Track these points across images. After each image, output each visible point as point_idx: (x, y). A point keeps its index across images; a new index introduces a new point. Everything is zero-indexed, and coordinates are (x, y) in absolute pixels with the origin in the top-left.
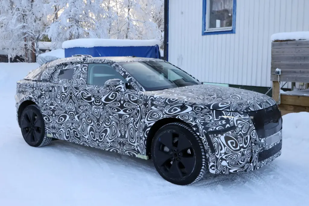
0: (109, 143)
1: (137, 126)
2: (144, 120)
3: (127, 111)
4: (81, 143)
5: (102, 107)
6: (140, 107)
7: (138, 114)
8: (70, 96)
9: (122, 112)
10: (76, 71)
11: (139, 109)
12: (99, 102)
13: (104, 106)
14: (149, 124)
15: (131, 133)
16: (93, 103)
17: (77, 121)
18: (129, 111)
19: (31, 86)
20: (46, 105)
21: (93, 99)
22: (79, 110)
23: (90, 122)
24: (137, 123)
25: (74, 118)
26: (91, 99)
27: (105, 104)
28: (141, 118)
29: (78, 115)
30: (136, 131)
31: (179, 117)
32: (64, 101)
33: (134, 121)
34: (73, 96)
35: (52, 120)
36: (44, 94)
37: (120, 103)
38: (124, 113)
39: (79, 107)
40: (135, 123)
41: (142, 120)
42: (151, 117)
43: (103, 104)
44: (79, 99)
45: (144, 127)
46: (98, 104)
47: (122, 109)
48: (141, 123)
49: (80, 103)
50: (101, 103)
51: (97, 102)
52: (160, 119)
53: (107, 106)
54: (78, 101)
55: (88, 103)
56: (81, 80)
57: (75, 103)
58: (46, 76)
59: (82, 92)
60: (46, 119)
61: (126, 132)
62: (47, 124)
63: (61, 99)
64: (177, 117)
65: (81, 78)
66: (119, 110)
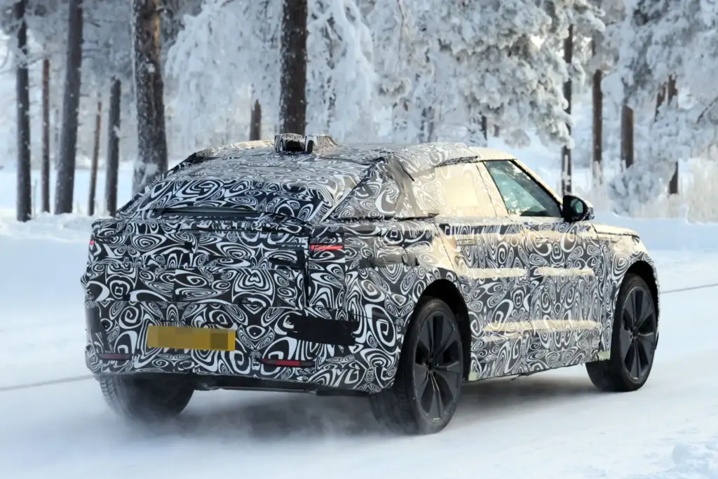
1: (602, 292)
2: (610, 276)
4: (532, 366)
5: (563, 264)
6: (603, 251)
7: (603, 265)
8: (513, 248)
9: (587, 268)
11: (602, 254)
12: (558, 252)
13: (566, 260)
14: (618, 281)
15: (595, 310)
16: (551, 258)
17: (526, 311)
18: (593, 262)
21: (550, 248)
22: (531, 282)
23: (547, 305)
24: (602, 285)
25: (523, 306)
26: (547, 249)
27: (566, 256)
28: (607, 273)
29: (529, 295)
30: (601, 302)
31: (645, 258)
32: (505, 265)
33: (599, 282)
34: (519, 246)
35: (482, 327)
37: (583, 247)
39: (532, 274)
40: (600, 286)
41: (608, 278)
42: (618, 266)
43: (564, 256)
44: (530, 253)
45: (611, 290)
46: (557, 257)
47: (586, 261)
48: (608, 284)
49: (533, 261)
50: (561, 254)
51: (556, 252)
52: (629, 266)
53: (569, 258)
54: (529, 258)
55: (544, 260)
57: (524, 265)
60: (474, 326)
61: (589, 309)
62: (474, 341)
63: (499, 261)
64: (642, 259)
66: (583, 265)
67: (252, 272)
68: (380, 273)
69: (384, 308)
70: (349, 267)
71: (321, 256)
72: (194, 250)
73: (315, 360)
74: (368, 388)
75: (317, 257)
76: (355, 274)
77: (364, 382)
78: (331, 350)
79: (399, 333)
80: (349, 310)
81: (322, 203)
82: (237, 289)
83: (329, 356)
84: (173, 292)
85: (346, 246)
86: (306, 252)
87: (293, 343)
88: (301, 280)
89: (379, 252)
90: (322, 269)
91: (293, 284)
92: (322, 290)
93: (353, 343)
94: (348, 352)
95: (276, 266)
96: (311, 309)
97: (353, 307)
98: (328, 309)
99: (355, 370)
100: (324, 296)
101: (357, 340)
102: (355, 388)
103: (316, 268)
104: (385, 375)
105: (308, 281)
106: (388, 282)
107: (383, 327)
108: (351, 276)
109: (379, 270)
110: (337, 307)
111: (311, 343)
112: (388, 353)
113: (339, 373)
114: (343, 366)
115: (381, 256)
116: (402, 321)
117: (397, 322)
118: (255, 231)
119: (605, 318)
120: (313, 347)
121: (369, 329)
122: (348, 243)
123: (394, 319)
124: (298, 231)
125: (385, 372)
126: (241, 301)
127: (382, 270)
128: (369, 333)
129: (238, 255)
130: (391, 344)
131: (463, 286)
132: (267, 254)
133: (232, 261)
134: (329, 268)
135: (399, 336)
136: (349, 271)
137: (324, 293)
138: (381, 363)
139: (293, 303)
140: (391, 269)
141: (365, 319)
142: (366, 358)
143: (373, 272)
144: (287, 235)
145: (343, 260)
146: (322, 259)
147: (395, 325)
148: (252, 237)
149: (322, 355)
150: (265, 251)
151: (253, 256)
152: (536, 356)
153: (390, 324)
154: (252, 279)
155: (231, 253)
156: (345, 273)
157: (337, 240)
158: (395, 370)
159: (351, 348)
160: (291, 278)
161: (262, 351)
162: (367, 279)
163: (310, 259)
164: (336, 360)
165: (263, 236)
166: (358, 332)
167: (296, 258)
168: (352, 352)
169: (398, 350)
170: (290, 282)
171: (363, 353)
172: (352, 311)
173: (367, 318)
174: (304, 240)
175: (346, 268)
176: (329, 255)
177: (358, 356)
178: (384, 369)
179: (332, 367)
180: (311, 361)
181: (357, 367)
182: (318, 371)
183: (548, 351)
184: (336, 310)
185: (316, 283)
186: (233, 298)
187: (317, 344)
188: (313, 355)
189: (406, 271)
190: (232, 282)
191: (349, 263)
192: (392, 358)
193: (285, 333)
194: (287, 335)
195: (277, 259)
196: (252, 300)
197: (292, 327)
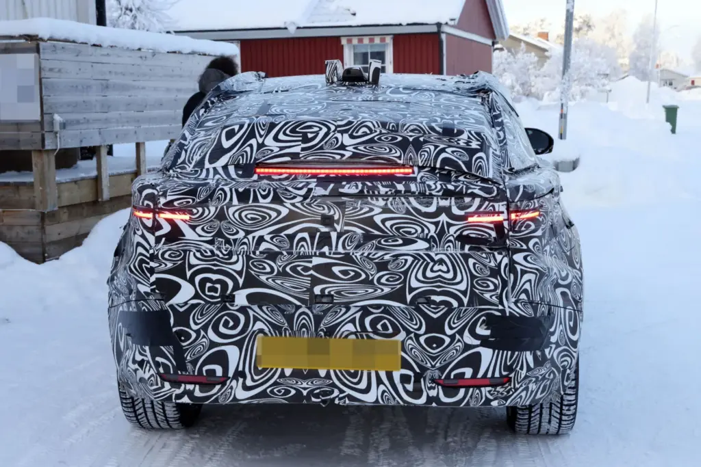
67: (436, 258)
70: (544, 239)
71: (523, 228)
72: (338, 227)
73: (512, 375)
75: (519, 230)
78: (530, 359)
80: (548, 301)
82: (415, 284)
83: (529, 367)
84: (310, 290)
85: (541, 211)
86: (506, 224)
87: (486, 356)
88: (505, 265)
90: (525, 247)
91: (496, 272)
92: (525, 277)
94: (544, 358)
95: (467, 247)
96: (512, 305)
98: (530, 303)
100: (527, 286)
103: (518, 246)
105: (510, 266)
107: (570, 317)
110: (539, 299)
111: (509, 353)
112: (572, 350)
113: (534, 387)
114: (540, 378)
118: (432, 197)
120: (511, 358)
124: (494, 194)
128: (561, 328)
129: (409, 233)
132: (452, 230)
133: (400, 242)
134: (531, 245)
137: (527, 280)
138: (566, 364)
139: (495, 300)
142: (558, 361)
144: (478, 201)
146: (524, 232)
148: (428, 204)
149: (521, 368)
150: (449, 225)
151: (432, 233)
154: (436, 268)
155: (398, 229)
156: (543, 249)
157: (534, 203)
160: (493, 264)
161: (443, 369)
163: (511, 233)
164: (534, 372)
167: (493, 234)
170: (491, 269)
174: (501, 207)
175: (543, 242)
177: (553, 361)
179: (530, 383)
180: (507, 376)
182: (517, 389)
185: (519, 268)
186: (409, 297)
187: (516, 353)
188: (510, 368)
190: (406, 273)
191: (544, 235)
193: (478, 342)
194: (482, 345)
195: (468, 236)
196: (438, 299)
197: (488, 333)
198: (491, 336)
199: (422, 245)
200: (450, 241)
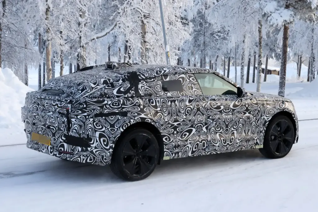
0: (238, 144)
1: (258, 123)
2: (263, 117)
3: (251, 113)
4: (208, 153)
5: (231, 113)
6: (260, 108)
7: (259, 113)
8: (197, 108)
9: (247, 114)
10: (183, 82)
11: (259, 109)
12: (228, 109)
13: (233, 112)
14: (268, 119)
15: (253, 130)
16: (223, 111)
17: (204, 132)
18: (253, 112)
19: (135, 104)
20: (169, 122)
21: (222, 107)
22: (208, 121)
23: (219, 129)
24: (258, 121)
25: (202, 130)
26: (220, 108)
27: (234, 110)
28: (262, 116)
29: (206, 126)
30: (257, 127)
31: (286, 110)
32: (190, 115)
33: (256, 119)
34: (201, 107)
35: (173, 139)
36: (160, 110)
37: (246, 107)
38: (249, 115)
39: (209, 118)
40: (257, 121)
41: (262, 118)
42: (269, 113)
43: (232, 110)
44: (208, 110)
45: (264, 122)
46: (227, 111)
47: (247, 112)
48: (262, 120)
49: (210, 113)
50: (230, 110)
51: (226, 109)
52: (275, 113)
53: (235, 111)
54: (207, 111)
55: (218, 112)
56: (195, 91)
57: (203, 114)
58: (148, 90)
59: (209, 102)
60: (166, 139)
61: (249, 130)
62: (166, 145)
63: (186, 113)
64: (285, 110)
65: (194, 89)
66: (245, 113)
67: (52, 117)
68: (105, 119)
69: (105, 133)
70: (88, 117)
71: (75, 112)
72: (39, 106)
73: (74, 152)
74: (99, 164)
75: (74, 112)
76: (92, 120)
77: (96, 162)
78: (80, 149)
79: (111, 143)
80: (87, 134)
81: (86, 90)
82: (48, 123)
83: (78, 151)
84: (33, 121)
85: (88, 109)
86: (70, 110)
87: (65, 145)
88: (66, 121)
89: (106, 111)
90: (76, 117)
91: (64, 123)
92: (75, 126)
93: (90, 147)
94: (87, 150)
95: (60, 115)
96: (71, 132)
97: (90, 132)
98: (78, 133)
99: (91, 157)
100: (76, 128)
101: (91, 145)
102: (92, 164)
103: (73, 117)
104: (105, 159)
105: (69, 122)
106: (109, 123)
107: (104, 141)
108: (90, 120)
109: (105, 118)
110: (81, 132)
111: (72, 146)
112: (106, 151)
113: (84, 158)
114: (85, 155)
115: (107, 113)
116: (113, 139)
117: (111, 139)
118: (56, 101)
119: (259, 133)
120: (73, 148)
121: (97, 141)
122: (89, 107)
123: (109, 138)
124: (68, 102)
125: (105, 158)
126: (49, 127)
127: (107, 118)
128: (97, 143)
129: (49, 109)
130: (108, 148)
131: (157, 124)
132: (58, 110)
133: (48, 112)
134: (79, 117)
135: (111, 145)
136: (88, 118)
137: (76, 127)
138: (103, 155)
139: (63, 130)
140: (112, 118)
141: (95, 137)
142: (96, 153)
143: (102, 119)
144: (65, 103)
145: (86, 114)
146: (76, 113)
147: (110, 140)
148: (54, 103)
149: (76, 151)
150: (57, 109)
151: (54, 110)
152: (210, 149)
153: (107, 139)
154: (52, 119)
155: (48, 108)
156: (86, 119)
157: (83, 106)
158: (111, 158)
159: (89, 149)
160: (63, 120)
161: (57, 147)
162: (98, 121)
163: (71, 113)
164: (82, 153)
165: (58, 103)
166: (92, 142)
167: (66, 112)
168: (89, 150)
169: (111, 150)
170: (63, 121)
171: (94, 151)
172: (89, 134)
173: (96, 137)
174: (69, 105)
175: (87, 117)
176: (79, 112)
177: (92, 152)
178: (105, 157)
179: (81, 156)
180: (72, 152)
181: (91, 156)
182: (75, 157)
183: (217, 147)
184: (81, 133)
185: (73, 123)
186: (46, 126)
187: (74, 146)
188: (73, 150)
189: (120, 118)
190: (46, 119)
191: (88, 115)
192: (108, 154)
193: (63, 141)
194: (63, 142)
195: (60, 112)
196: (51, 127)
197: (65, 139)
198: (66, 140)
199: (51, 113)
200: (57, 113)
